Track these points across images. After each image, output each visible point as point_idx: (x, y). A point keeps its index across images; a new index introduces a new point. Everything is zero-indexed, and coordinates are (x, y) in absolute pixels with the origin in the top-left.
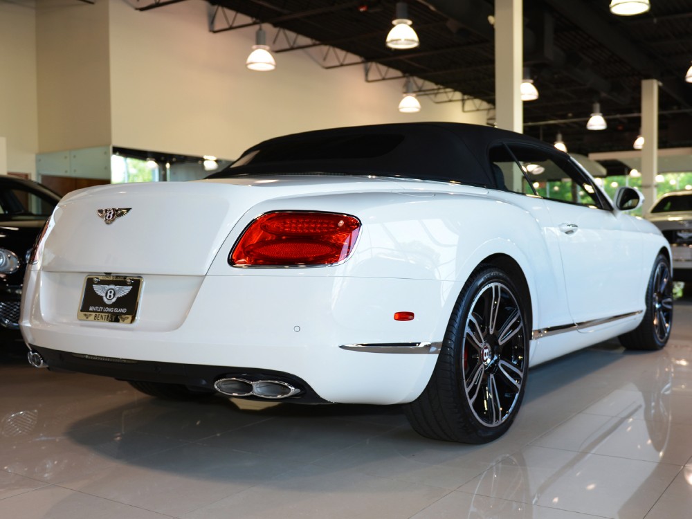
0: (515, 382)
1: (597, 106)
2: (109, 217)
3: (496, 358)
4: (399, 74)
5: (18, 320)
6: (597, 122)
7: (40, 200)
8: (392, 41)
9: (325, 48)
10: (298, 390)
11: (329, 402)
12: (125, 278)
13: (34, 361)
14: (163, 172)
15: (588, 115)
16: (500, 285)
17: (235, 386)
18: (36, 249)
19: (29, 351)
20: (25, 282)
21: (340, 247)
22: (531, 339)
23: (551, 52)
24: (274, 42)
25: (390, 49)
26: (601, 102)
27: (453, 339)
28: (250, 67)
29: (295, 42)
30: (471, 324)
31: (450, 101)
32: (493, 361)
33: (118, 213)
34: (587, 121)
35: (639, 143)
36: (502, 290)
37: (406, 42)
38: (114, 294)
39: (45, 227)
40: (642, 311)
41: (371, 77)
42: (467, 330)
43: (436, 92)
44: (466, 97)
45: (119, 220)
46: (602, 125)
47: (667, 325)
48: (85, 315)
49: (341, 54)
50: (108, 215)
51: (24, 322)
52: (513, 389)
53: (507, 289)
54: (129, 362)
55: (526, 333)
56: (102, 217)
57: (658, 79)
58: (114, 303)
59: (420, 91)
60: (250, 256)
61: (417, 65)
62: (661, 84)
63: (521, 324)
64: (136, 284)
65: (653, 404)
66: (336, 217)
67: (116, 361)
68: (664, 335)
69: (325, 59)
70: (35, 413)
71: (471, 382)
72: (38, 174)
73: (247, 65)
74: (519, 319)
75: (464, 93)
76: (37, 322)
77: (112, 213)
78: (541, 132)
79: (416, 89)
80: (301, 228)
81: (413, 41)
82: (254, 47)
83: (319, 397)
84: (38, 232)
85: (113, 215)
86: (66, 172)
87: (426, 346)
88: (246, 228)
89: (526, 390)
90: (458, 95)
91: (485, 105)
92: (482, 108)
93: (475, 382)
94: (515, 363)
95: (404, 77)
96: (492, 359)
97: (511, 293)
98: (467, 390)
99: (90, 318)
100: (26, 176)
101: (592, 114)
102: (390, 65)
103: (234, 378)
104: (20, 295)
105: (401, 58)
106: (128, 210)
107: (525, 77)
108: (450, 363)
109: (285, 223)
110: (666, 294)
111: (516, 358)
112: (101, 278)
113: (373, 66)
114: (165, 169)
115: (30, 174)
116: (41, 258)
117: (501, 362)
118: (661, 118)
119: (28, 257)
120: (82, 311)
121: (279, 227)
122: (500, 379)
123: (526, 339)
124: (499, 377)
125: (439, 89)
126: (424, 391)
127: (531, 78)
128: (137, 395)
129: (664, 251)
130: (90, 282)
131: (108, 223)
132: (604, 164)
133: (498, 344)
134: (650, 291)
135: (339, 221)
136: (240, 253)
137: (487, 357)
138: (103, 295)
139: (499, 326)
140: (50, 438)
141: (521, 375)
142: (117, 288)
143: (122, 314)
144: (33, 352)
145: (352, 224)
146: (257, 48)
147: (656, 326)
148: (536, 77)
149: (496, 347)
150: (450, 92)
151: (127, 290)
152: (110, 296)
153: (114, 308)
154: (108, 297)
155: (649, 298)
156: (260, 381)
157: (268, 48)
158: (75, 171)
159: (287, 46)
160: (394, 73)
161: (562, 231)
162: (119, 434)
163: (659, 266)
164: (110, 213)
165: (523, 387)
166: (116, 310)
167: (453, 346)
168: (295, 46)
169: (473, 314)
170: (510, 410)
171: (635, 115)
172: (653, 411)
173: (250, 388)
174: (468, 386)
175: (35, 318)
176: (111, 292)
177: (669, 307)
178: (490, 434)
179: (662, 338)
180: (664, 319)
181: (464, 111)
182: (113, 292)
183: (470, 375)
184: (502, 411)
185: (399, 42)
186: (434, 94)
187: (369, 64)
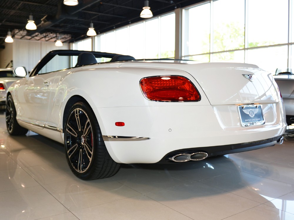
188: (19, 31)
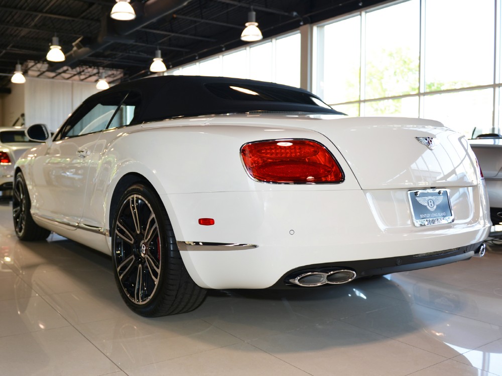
38: (434, 203)
58: (436, 209)
138: (426, 204)
142: (434, 198)
188: (36, 64)
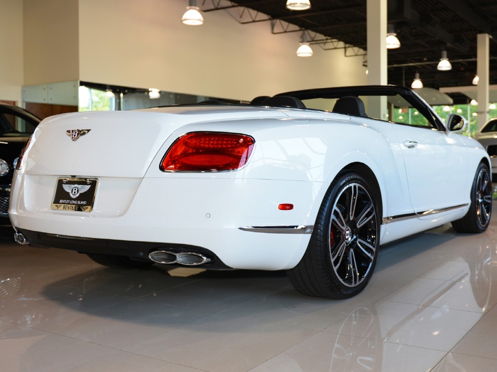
0: (369, 255)
1: (445, 53)
2: (75, 136)
3: (355, 237)
4: (296, 28)
5: (7, 210)
6: (445, 65)
7: (24, 121)
8: (291, 4)
9: (241, 9)
10: (209, 260)
11: (232, 268)
12: (86, 179)
13: (19, 240)
14: (118, 101)
15: (438, 59)
16: (357, 185)
17: (164, 257)
18: (21, 158)
19: (15, 232)
20: (13, 183)
21: (239, 158)
22: (381, 224)
23: (409, 13)
24: (203, 4)
25: (289, 10)
26: (447, 50)
27: (322, 223)
28: (185, 22)
29: (218, 4)
30: (336, 213)
31: (336, 48)
32: (352, 240)
33: (81, 133)
34: (437, 64)
35: (476, 80)
36: (359, 188)
37: (301, 5)
38: (78, 191)
39: (29, 142)
40: (467, 204)
41: (276, 30)
42: (333, 217)
43: (325, 41)
44: (347, 46)
45: (81, 138)
46: (449, 67)
47: (487, 215)
48: (57, 206)
49: (253, 13)
50: (74, 134)
51: (12, 211)
52: (368, 260)
53: (363, 188)
54: (88, 239)
55: (378, 220)
56: (70, 135)
57: (489, 34)
58: (77, 197)
59: (313, 41)
60: (175, 164)
61: (310, 22)
62: (491, 37)
63: (374, 213)
64: (94, 184)
65: (477, 272)
66: (237, 136)
67: (79, 239)
68: (485, 222)
69: (241, 17)
70: (18, 280)
71: (335, 254)
72: (23, 101)
73: (182, 21)
74: (372, 209)
75: (346, 43)
76: (21, 211)
77: (77, 133)
78: (404, 71)
79: (309, 39)
80: (212, 144)
81: (306, 4)
82: (188, 8)
83: (224, 264)
84: (23, 146)
85: (78, 134)
86: (44, 100)
87: (302, 228)
88: (173, 144)
89: (377, 261)
90: (341, 44)
91: (361, 51)
92: (359, 54)
93: (339, 254)
94: (369, 241)
95: (300, 30)
96: (352, 238)
97: (366, 191)
98: (333, 260)
99: (60, 208)
100: (14, 103)
101: (441, 59)
102: (290, 21)
103: (164, 251)
104: (9, 192)
105: (299, 16)
106: (88, 131)
107: (389, 31)
108: (320, 241)
109: (201, 141)
110: (487, 192)
111: (370, 237)
112: (68, 179)
113: (278, 22)
114: (119, 98)
115: (17, 101)
116: (25, 164)
117: (359, 240)
118: (491, 62)
119: (15, 164)
120: (54, 203)
121: (196, 143)
122: (358, 252)
123: (378, 224)
124: (357, 251)
125: (327, 39)
126: (301, 260)
127: (395, 32)
128: (95, 266)
129: (484, 160)
130: (60, 183)
131: (74, 140)
132: (451, 95)
133: (356, 227)
134: (474, 190)
135: (240, 139)
136: (168, 161)
137: (348, 236)
138: (70, 191)
139: (357, 214)
140: (30, 299)
141: (374, 249)
142: (80, 186)
143: (83, 205)
144: (18, 233)
145: (249, 141)
146: (190, 9)
147: (479, 215)
148: (399, 31)
149: (355, 229)
150: (335, 42)
151: (87, 188)
152: (75, 192)
153: (78, 201)
154: (73, 193)
155: (473, 195)
156: (182, 253)
157: (198, 8)
158: (51, 99)
159: (212, 7)
160: (293, 27)
161: (405, 146)
162: (81, 296)
163: (481, 171)
164: (76, 133)
165: (375, 258)
166: (79, 202)
167: (322, 229)
168: (219, 7)
169: (337, 206)
170: (365, 275)
171: (473, 59)
172: (477, 278)
173: (175, 258)
174: (333, 257)
175: (20, 208)
176: (75, 190)
177: (489, 201)
178: (350, 292)
179: (483, 224)
180: (485, 210)
181: (346, 56)
182: (77, 190)
183: (335, 249)
184: (359, 275)
185: (296, 5)
186: (323, 43)
187: (275, 21)
